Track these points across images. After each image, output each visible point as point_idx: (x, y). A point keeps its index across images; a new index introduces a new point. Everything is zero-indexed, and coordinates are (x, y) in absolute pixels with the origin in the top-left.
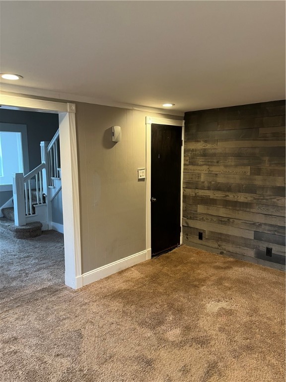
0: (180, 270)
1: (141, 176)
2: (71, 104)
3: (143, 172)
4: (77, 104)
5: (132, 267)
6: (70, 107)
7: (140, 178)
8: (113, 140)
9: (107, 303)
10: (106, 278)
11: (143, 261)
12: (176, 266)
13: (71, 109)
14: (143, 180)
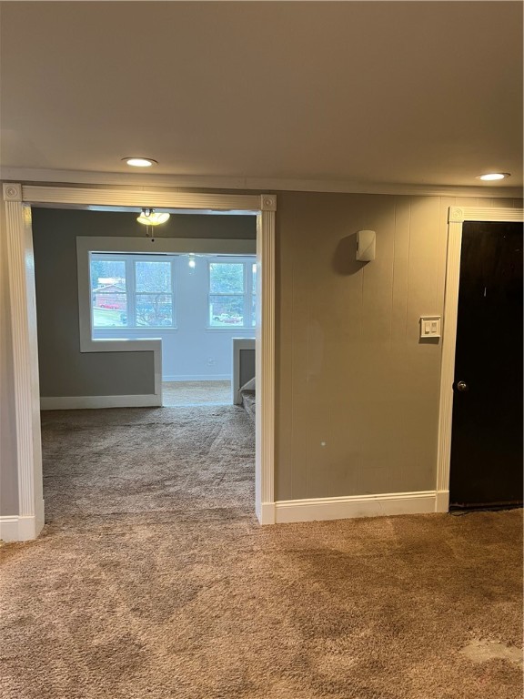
0: (489, 553)
1: (427, 333)
2: (267, 196)
3: (434, 325)
4: (281, 196)
5: (392, 517)
6: (265, 201)
7: (424, 336)
8: (358, 258)
9: (282, 562)
10: (325, 522)
11: (424, 511)
12: (488, 542)
13: (265, 204)
14: (435, 341)
